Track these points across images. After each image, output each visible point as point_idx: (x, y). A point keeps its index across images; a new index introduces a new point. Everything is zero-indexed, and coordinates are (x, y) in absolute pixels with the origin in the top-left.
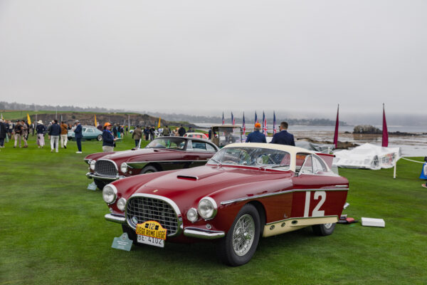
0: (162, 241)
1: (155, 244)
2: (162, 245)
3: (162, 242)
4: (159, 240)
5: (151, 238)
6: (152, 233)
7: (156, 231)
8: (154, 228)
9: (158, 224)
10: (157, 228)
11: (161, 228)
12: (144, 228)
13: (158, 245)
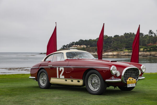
1: (133, 86)
4: (134, 84)
5: (132, 84)
8: (132, 80)
12: (129, 81)
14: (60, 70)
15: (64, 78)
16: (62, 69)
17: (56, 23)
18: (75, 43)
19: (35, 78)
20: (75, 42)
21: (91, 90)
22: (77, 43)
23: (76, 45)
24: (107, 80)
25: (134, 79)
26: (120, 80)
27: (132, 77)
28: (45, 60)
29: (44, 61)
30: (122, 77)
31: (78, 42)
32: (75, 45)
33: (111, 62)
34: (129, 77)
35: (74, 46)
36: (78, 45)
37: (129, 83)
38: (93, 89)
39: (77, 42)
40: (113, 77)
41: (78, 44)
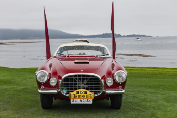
0: (91, 100)
1: (85, 103)
2: (91, 102)
4: (88, 100)
5: (82, 100)
6: (83, 96)
7: (86, 95)
8: (84, 93)
9: (86, 90)
10: (86, 93)
11: (89, 93)
12: (76, 94)
13: (88, 103)
34: (78, 89)
37: (75, 98)
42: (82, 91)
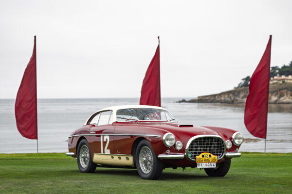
1: (210, 167)
2: (215, 167)
3: (215, 164)
4: (213, 164)
5: (208, 164)
6: (208, 160)
7: (210, 158)
8: (208, 156)
9: (210, 154)
10: (210, 156)
12: (202, 158)
13: (212, 167)
14: (105, 140)
15: (109, 153)
16: (107, 138)
17: (159, 37)
18: (279, 69)
19: (73, 154)
20: (280, 67)
21: (142, 172)
22: (284, 70)
23: (283, 77)
24: (160, 156)
25: (212, 155)
26: (182, 156)
27: (210, 152)
28: (88, 123)
29: (87, 125)
30: (186, 151)
31: (287, 67)
32: (281, 75)
33: (181, 126)
34: (202, 152)
35: (275, 77)
36: (287, 75)
37: (201, 162)
38: (146, 170)
39: (284, 67)
40: (168, 151)
41: (288, 71)
42: (206, 154)
